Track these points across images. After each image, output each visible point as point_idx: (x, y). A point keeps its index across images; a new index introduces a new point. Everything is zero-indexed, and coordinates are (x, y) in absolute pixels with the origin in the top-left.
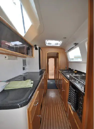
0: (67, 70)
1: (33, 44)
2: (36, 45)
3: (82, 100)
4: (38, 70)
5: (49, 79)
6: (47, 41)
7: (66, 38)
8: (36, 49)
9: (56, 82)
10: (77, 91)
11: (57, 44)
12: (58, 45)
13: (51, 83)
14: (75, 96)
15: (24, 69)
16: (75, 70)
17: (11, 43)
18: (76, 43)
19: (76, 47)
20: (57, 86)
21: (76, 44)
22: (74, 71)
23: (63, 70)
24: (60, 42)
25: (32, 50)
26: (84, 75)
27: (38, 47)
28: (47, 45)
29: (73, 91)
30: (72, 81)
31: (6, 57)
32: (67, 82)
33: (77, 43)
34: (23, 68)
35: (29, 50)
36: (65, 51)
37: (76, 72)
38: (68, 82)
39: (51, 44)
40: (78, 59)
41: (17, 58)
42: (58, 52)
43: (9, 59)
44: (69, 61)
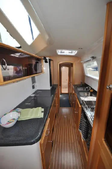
2: (45, 58)
5: (61, 94)
8: (46, 62)
11: (72, 53)
15: (33, 87)
19: (93, 61)
20: (70, 103)
22: (90, 89)
28: (59, 54)
32: (80, 106)
33: (95, 56)
36: (82, 62)
42: (72, 62)
44: (86, 75)
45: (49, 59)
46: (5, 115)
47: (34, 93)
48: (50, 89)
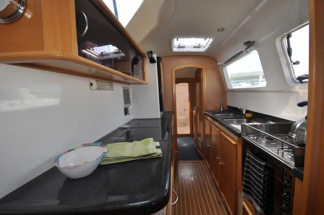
0: (224, 111)
1: (144, 49)
2: (151, 53)
3: (290, 187)
4: (158, 115)
6: (175, 39)
7: (223, 29)
8: (152, 61)
9: (197, 142)
10: (269, 165)
11: (199, 47)
12: (202, 50)
13: (185, 145)
14: (264, 177)
15: (126, 112)
16: (247, 112)
17: (93, 50)
18: (248, 40)
19: (247, 53)
20: (200, 153)
21: (249, 45)
22: (244, 112)
23: (214, 112)
24: (208, 39)
25: (143, 64)
26: (272, 123)
27: (155, 56)
28: (175, 50)
29: (260, 165)
30: (251, 139)
31: (91, 84)
32: (234, 143)
34: (125, 109)
35: (136, 64)
36: (219, 64)
37: (248, 115)
38: (235, 140)
39: (183, 47)
40: (240, 84)
41: (112, 86)
42: (200, 67)
43: (98, 89)
44: (229, 87)
45: (158, 58)
46: (69, 151)
47: (128, 124)
48: (159, 117)
